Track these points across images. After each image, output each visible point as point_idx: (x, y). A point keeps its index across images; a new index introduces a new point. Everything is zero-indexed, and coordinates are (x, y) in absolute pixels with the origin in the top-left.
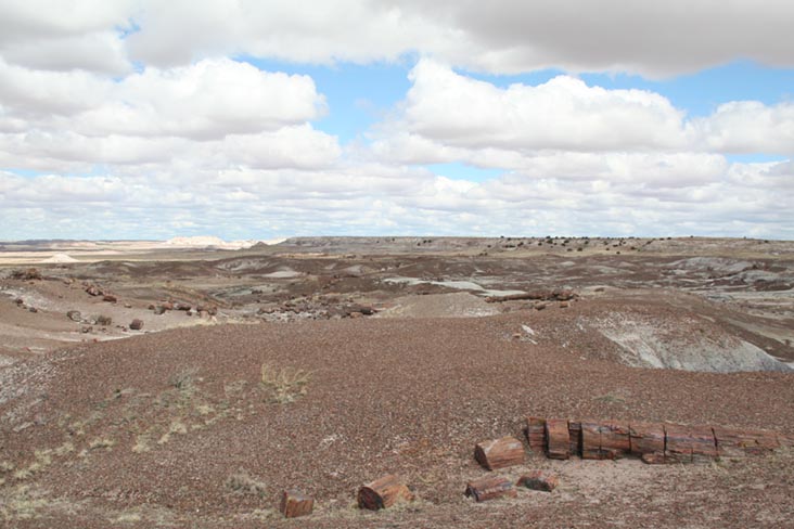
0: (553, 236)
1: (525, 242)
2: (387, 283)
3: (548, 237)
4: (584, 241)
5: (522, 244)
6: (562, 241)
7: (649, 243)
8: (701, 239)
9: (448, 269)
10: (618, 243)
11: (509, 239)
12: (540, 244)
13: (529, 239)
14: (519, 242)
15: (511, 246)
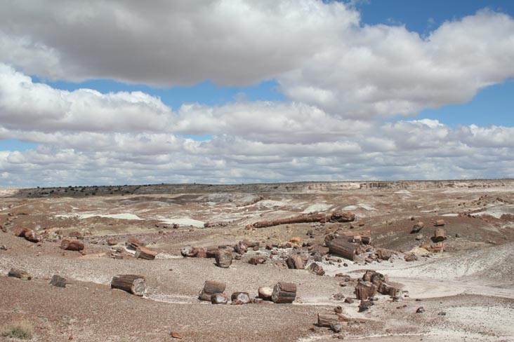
0: (73, 186)
1: (55, 190)
2: (60, 218)
3: (70, 187)
4: (95, 189)
5: (53, 191)
6: (80, 189)
7: (138, 188)
8: (169, 185)
9: (51, 208)
10: (117, 189)
11: (43, 189)
12: (66, 191)
13: (57, 188)
14: (50, 190)
15: (46, 193)
